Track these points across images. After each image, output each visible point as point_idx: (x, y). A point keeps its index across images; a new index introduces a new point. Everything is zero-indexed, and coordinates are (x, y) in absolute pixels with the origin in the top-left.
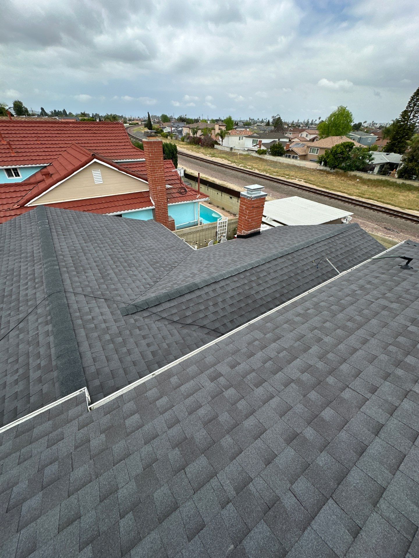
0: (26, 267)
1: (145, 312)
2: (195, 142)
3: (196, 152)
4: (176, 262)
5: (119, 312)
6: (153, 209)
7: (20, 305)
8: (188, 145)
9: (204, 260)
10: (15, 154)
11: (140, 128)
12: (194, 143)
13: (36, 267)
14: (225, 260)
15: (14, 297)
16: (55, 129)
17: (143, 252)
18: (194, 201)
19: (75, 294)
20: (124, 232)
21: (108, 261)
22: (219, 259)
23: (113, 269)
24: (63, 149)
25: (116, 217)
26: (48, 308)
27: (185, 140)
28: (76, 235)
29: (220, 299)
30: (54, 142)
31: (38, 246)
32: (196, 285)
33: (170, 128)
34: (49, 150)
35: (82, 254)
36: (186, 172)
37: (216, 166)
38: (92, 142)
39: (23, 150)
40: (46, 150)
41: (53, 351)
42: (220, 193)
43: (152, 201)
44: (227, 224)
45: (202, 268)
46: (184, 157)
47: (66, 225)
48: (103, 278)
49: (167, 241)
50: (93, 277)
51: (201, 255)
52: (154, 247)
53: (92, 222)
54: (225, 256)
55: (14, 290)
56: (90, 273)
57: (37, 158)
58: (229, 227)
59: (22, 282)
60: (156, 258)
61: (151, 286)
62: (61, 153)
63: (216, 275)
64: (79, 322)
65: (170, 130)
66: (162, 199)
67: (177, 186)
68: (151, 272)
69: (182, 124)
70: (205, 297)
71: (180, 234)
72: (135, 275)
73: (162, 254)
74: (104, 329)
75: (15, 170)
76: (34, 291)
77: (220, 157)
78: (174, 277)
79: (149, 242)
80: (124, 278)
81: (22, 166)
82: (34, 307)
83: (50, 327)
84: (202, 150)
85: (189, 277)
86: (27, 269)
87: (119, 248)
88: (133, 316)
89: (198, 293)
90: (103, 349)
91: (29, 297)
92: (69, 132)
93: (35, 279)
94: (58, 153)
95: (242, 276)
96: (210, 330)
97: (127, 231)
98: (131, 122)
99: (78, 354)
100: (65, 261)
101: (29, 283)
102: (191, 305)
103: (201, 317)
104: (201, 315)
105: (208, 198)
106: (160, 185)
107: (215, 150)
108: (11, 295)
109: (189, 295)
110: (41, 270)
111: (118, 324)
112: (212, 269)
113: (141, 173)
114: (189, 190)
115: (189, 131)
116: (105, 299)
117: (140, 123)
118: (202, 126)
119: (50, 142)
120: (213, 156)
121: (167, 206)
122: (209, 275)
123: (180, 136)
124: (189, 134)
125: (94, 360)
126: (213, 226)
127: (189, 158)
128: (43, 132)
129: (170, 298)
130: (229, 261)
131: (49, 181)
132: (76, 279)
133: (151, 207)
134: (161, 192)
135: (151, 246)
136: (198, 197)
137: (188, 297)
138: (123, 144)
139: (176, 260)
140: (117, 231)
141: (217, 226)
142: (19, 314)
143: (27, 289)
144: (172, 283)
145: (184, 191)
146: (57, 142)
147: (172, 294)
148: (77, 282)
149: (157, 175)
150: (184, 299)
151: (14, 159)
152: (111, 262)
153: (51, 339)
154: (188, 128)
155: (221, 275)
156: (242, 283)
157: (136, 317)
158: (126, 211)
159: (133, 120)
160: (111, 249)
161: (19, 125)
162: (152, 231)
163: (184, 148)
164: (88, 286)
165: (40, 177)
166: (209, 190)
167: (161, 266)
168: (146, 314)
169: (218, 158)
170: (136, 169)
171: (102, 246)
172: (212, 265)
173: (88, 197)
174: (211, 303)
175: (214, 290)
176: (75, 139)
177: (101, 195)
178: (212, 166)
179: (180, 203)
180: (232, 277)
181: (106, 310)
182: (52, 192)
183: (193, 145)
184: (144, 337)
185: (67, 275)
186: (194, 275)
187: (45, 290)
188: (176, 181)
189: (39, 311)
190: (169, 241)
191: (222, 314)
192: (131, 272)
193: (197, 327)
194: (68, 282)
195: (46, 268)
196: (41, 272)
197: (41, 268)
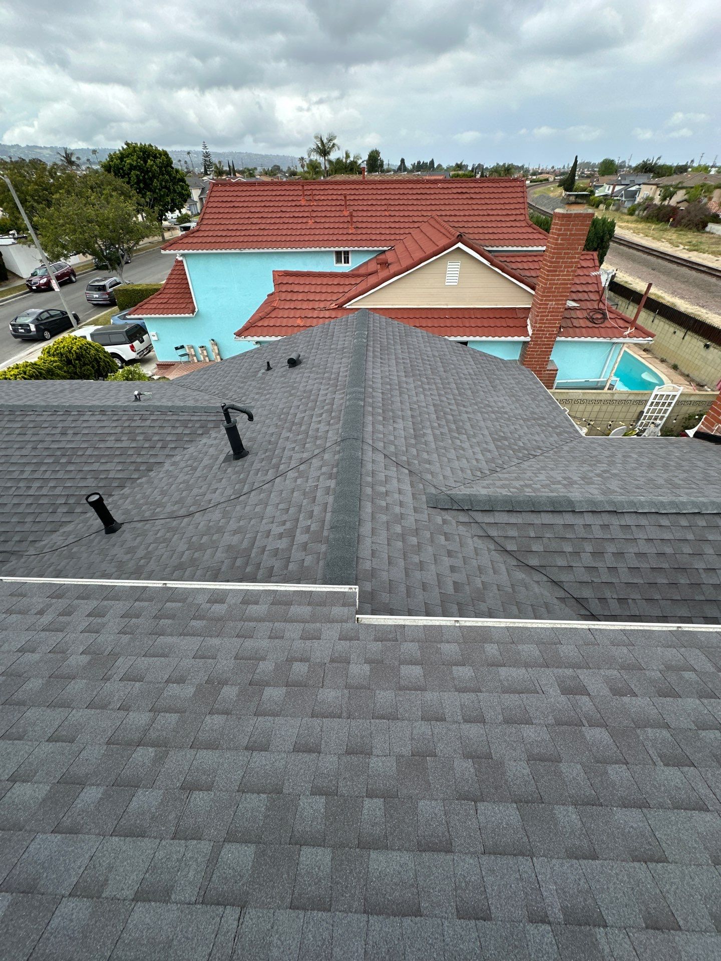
0: (327, 392)
1: (462, 513)
2: (661, 216)
3: (654, 238)
4: (539, 448)
5: (424, 498)
6: (525, 343)
7: (308, 440)
8: (641, 222)
9: (599, 462)
10: (353, 231)
11: (549, 189)
12: (655, 219)
13: (338, 396)
14: (651, 475)
15: (303, 428)
16: (415, 192)
17: (487, 413)
18: (615, 340)
19: (374, 449)
20: (466, 372)
21: (428, 414)
22: (634, 469)
23: (432, 428)
24: (416, 225)
25: (460, 345)
26: (337, 457)
27: (637, 213)
28: (397, 362)
29: (611, 548)
30: (406, 214)
31: (347, 367)
32: (570, 502)
33: (612, 187)
34: (397, 225)
35: (397, 393)
36: (615, 280)
37: (694, 273)
38: (462, 213)
39: (364, 225)
40: (393, 225)
41: (329, 515)
42: (680, 333)
43: (529, 327)
44: (674, 402)
45: (591, 475)
46: (622, 247)
47: (389, 343)
48: (416, 437)
49: (534, 406)
50: (402, 432)
51: (595, 449)
52: (508, 409)
53: (422, 345)
54: (651, 466)
55: (306, 419)
56: (400, 425)
57: (378, 237)
58: (677, 409)
59: (317, 411)
60: (506, 430)
61: (484, 476)
62: (411, 231)
63: (620, 498)
64: (369, 491)
65: (610, 192)
66: (549, 327)
67: (589, 305)
68: (489, 451)
69: (643, 178)
70: (582, 533)
71: (562, 398)
72: (463, 449)
73: (518, 427)
74: (396, 515)
75: (346, 253)
76: (327, 428)
77: (713, 253)
78: (529, 474)
79: (502, 399)
80: (445, 448)
81: (356, 249)
82: (321, 450)
83: (332, 483)
84: (672, 235)
85: (559, 483)
86: (326, 394)
87: (451, 397)
88: (443, 513)
89: (569, 519)
90: (388, 545)
91: (319, 434)
92: (432, 197)
93: (332, 412)
94: (407, 231)
95: (684, 522)
96: (569, 596)
97: (471, 371)
98: (534, 177)
99: (356, 535)
100: (373, 397)
101: (324, 415)
102: (548, 535)
103: (559, 564)
104: (561, 562)
105: (650, 339)
106: (556, 300)
107: (705, 235)
108: (301, 424)
109: (550, 515)
110: (342, 401)
111: (418, 516)
112: (614, 485)
113: (527, 273)
114: (613, 316)
115: (655, 193)
116: (410, 471)
117: (551, 179)
118: (689, 179)
119: (402, 214)
120: (695, 248)
121: (554, 341)
122: (604, 493)
123: (628, 205)
124: (652, 199)
125: (373, 553)
126: (639, 398)
127: (631, 251)
128: (396, 197)
129: (513, 507)
130: (661, 481)
131: (383, 274)
132: (381, 428)
133: (522, 339)
134: (553, 312)
135: (503, 407)
136: (626, 333)
137: (547, 519)
138: (512, 218)
139: (541, 444)
140: (455, 369)
141: (647, 401)
142: (303, 452)
143: (320, 422)
144: (522, 483)
145: (600, 316)
146: (411, 214)
147: (519, 502)
148: (380, 432)
149: (558, 280)
150: (537, 519)
151: (350, 237)
152: (434, 416)
153: (331, 499)
154: (654, 187)
155: (633, 504)
156: (678, 535)
157: (447, 516)
158: (478, 338)
159: (541, 173)
160: (439, 395)
161: (370, 187)
162: (512, 382)
163: (629, 229)
164: (392, 443)
165: (373, 267)
166: (656, 321)
167: (510, 447)
168: (463, 517)
169: (706, 255)
170: (520, 266)
171: (427, 387)
172: (615, 475)
173: (427, 304)
174: (589, 548)
175: (605, 527)
176: (438, 208)
177: (447, 305)
178: (684, 270)
179: (583, 339)
180: (657, 516)
181: (407, 488)
182: (382, 291)
183: (652, 222)
184: (450, 554)
185: (370, 418)
186: (571, 483)
187: (340, 431)
188: (590, 294)
189: (326, 456)
190: (538, 406)
191: (605, 578)
192: (458, 442)
193: (545, 579)
194: (369, 428)
195: (349, 400)
196: (341, 405)
197: (342, 398)
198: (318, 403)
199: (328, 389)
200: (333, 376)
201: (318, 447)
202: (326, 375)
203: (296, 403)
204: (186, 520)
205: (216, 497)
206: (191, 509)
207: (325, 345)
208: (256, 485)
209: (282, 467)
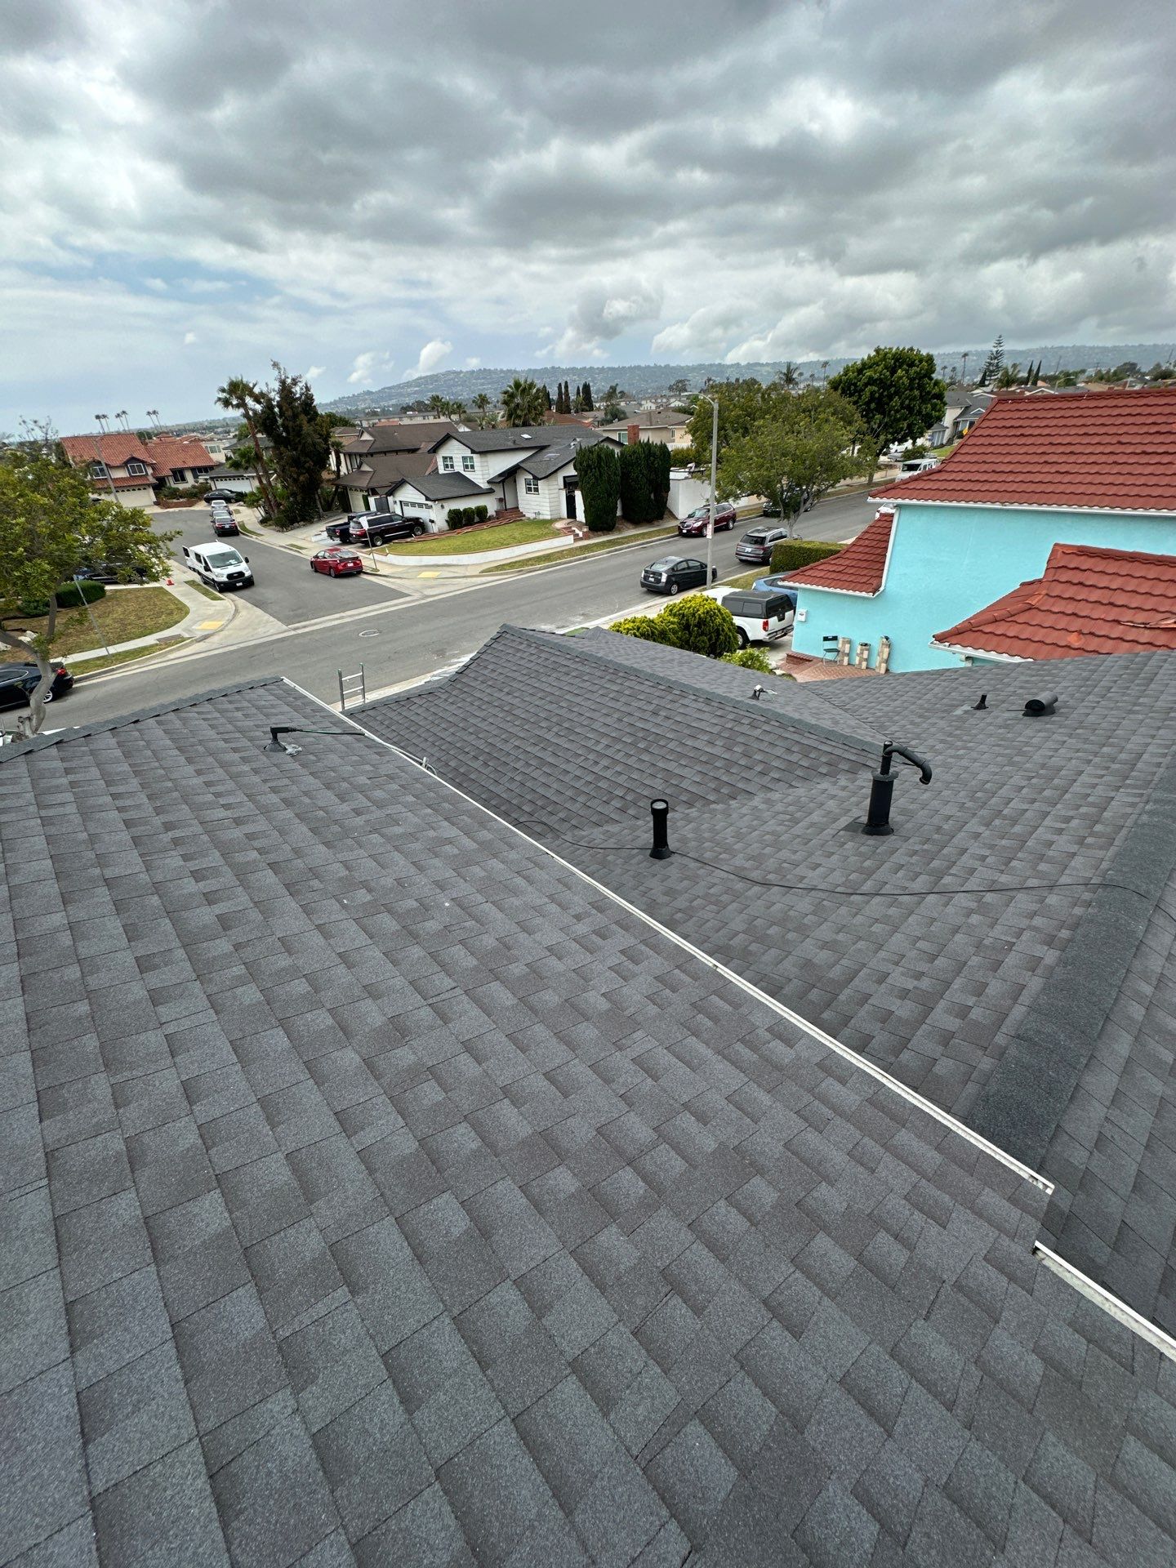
41: (1019, 1010)
64: (1136, 1012)
82: (1045, 883)
83: (1050, 955)
86: (1094, 786)
91: (1051, 853)
93: (1097, 822)
99: (1073, 1082)
101: (1075, 823)
110: (1129, 810)
142: (1002, 872)
143: (1060, 831)
153: (1035, 982)
187: (1105, 865)
189: (1053, 900)
195: (1151, 813)
196: (1126, 816)
197: (1133, 805)
198: (1067, 796)
199: (1102, 776)
200: (1123, 756)
201: (1041, 875)
202: (1105, 749)
203: (1017, 780)
204: (757, 888)
205: (813, 877)
206: (771, 877)
207: (1124, 694)
208: (887, 889)
209: (947, 880)
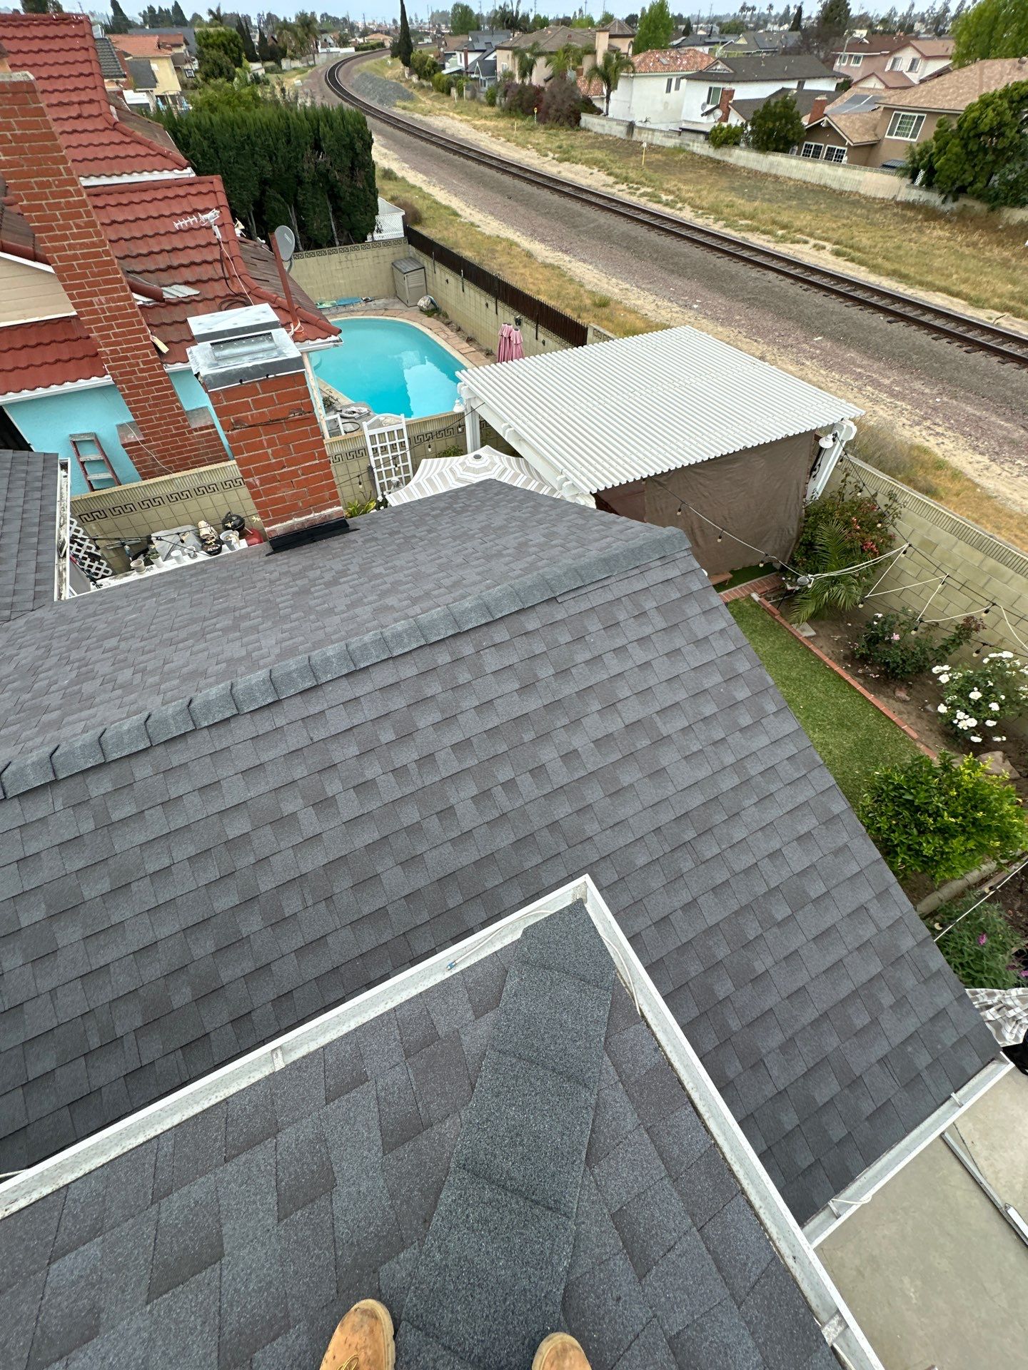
3: (518, 144)
8: (503, 117)
11: (384, 63)
12: (519, 110)
27: (498, 100)
33: (465, 56)
46: (470, 163)
65: (463, 65)
69: (501, 39)
77: (588, 163)
84: (539, 136)
98: (363, 40)
107: (579, 134)
115: (514, 64)
117: (388, 43)
123: (488, 87)
127: (482, 168)
154: (512, 53)
159: (373, 33)
163: (486, 129)
169: (579, 167)
178: (546, 195)
183: (517, 117)
